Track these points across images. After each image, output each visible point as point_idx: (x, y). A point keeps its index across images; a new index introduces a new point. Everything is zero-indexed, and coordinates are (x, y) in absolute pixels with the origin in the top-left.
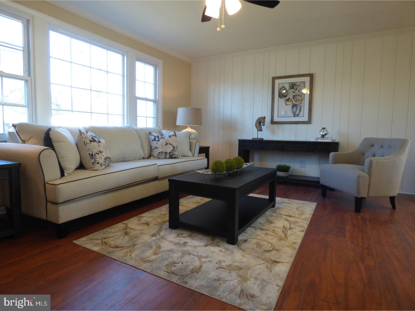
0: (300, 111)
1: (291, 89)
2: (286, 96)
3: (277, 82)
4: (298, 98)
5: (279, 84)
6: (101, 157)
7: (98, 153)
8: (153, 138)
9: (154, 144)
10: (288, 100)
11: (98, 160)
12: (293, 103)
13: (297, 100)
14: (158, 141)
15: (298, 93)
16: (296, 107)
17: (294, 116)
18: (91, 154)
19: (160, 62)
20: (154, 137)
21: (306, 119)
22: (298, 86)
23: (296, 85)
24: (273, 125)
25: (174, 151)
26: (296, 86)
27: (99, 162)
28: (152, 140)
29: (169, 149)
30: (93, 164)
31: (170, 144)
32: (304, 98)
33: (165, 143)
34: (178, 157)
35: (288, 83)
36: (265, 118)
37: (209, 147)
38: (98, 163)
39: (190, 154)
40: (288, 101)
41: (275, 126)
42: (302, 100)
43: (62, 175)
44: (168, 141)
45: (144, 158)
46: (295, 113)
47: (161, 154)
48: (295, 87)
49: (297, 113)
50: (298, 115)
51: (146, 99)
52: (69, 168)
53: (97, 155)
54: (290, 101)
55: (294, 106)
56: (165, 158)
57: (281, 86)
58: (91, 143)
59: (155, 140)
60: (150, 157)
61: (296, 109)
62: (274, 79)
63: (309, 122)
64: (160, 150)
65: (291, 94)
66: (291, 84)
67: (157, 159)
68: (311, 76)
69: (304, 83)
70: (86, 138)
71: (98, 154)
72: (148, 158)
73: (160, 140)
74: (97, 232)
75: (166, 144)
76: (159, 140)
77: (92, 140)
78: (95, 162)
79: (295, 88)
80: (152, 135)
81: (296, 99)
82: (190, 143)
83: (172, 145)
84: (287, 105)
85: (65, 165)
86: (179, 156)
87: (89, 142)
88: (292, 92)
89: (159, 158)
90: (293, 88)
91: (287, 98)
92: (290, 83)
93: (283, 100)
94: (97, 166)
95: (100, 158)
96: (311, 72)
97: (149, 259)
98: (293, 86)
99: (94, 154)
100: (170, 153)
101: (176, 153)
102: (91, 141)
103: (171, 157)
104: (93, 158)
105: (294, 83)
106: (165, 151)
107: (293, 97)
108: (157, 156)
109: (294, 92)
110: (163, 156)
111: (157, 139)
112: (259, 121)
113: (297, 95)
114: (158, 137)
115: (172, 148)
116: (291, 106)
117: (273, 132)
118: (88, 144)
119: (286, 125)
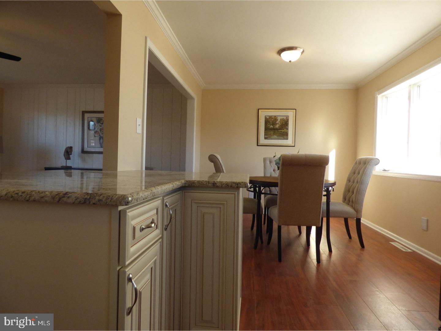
1: (98, 123)
3: (86, 115)
5: (88, 117)
12: (100, 135)
16: (103, 139)
17: (101, 147)
23: (102, 120)
24: (84, 154)
35: (95, 118)
40: (96, 133)
41: (86, 155)
46: (102, 144)
48: (102, 122)
54: (98, 134)
55: (101, 138)
57: (89, 120)
61: (103, 141)
62: (84, 113)
65: (98, 127)
66: (98, 118)
81: (102, 132)
84: (95, 136)
90: (100, 122)
91: (95, 130)
92: (97, 117)
98: (100, 120)
105: (100, 118)
107: (100, 130)
109: (101, 126)
113: (103, 128)
116: (98, 138)
117: (84, 160)
119: (95, 155)
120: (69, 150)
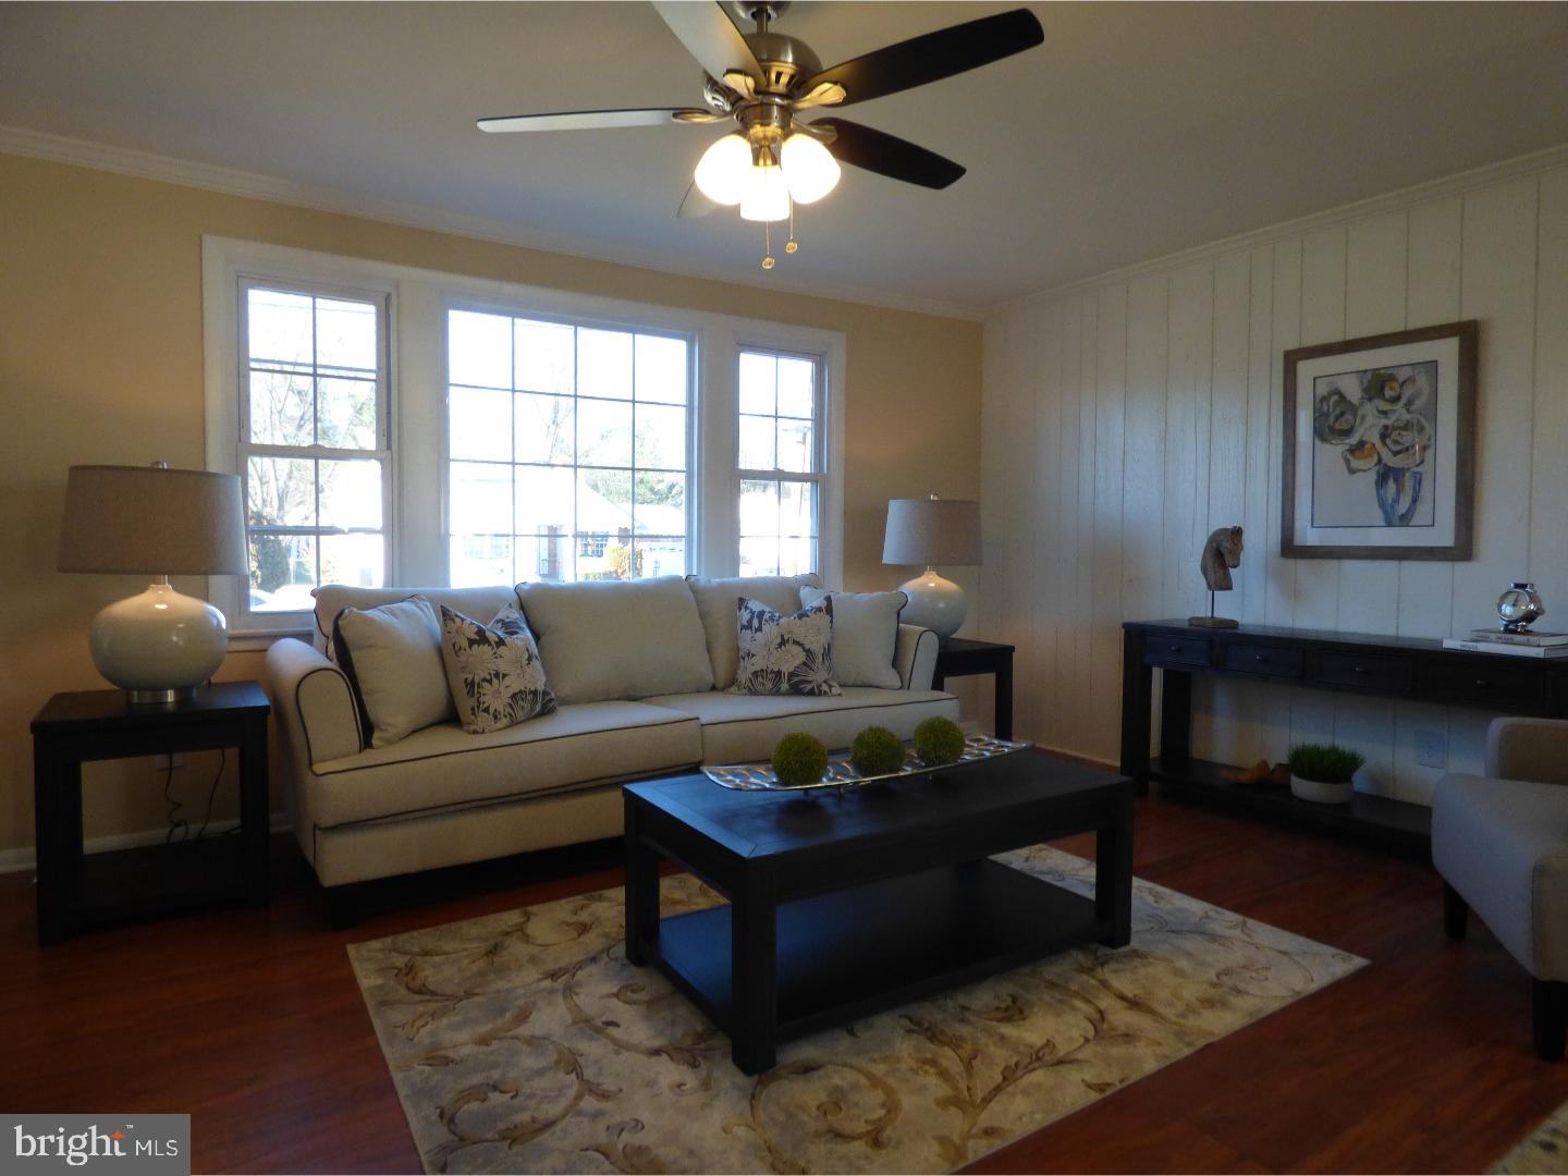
0: (1415, 500)
1: (1370, 399)
2: (1347, 433)
3: (1306, 369)
4: (1407, 438)
5: (1315, 379)
6: (498, 691)
7: (488, 677)
8: (745, 615)
9: (746, 640)
10: (1358, 449)
11: (487, 700)
12: (1380, 461)
13: (1398, 448)
14: (756, 630)
15: (1407, 416)
16: (1396, 481)
17: (1389, 524)
18: (469, 681)
19: (837, 342)
20: (748, 617)
21: (1444, 535)
22: (1404, 382)
23: (1392, 378)
24: (1291, 563)
25: (811, 669)
26: (1396, 385)
27: (488, 707)
28: (743, 627)
29: (790, 660)
30: (474, 714)
31: (796, 643)
32: (1433, 441)
33: (779, 640)
34: (825, 692)
35: (1354, 375)
36: (1237, 533)
37: (1012, 649)
38: (486, 710)
39: (891, 677)
40: (1357, 453)
41: (1302, 567)
42: (1424, 448)
43: (366, 742)
44: (790, 632)
45: (713, 688)
46: (1392, 506)
47: (760, 679)
48: (1392, 388)
49: (1403, 507)
50: (1405, 520)
51: (779, 476)
52: (389, 725)
53: (485, 684)
54: (1370, 456)
55: (1385, 475)
56: (776, 692)
57: (1322, 390)
58: (470, 647)
59: (749, 626)
60: (730, 686)
61: (1399, 491)
62: (1292, 359)
63: (1463, 549)
64: (758, 663)
65: (1370, 420)
66: (1369, 375)
67: (746, 694)
68: (1469, 336)
69: (1432, 367)
70: (458, 631)
71: (490, 681)
72: (723, 690)
73: (765, 628)
74: (429, 930)
75: (783, 642)
76: (759, 629)
77: (477, 638)
78: (478, 707)
79: (1388, 393)
80: (746, 608)
81: (1396, 442)
82: (899, 635)
83: (802, 645)
84: (1352, 471)
85: (377, 712)
86: (830, 687)
87: (465, 643)
88: (1377, 414)
89: (753, 692)
90: (1380, 393)
91: (1354, 440)
92: (1365, 371)
93: (1333, 452)
94: (483, 720)
95: (496, 697)
96: (1467, 316)
97: (451, 1053)
98: (1378, 384)
99: (476, 681)
100: (791, 675)
101: (819, 676)
102: (471, 642)
103: (797, 690)
104: (473, 696)
105: (1382, 372)
106: (776, 669)
107: (1383, 437)
108: (748, 683)
109: (1385, 413)
110: (769, 685)
111: (756, 623)
112: (1214, 545)
113: (1401, 424)
114: (762, 614)
115: (802, 657)
116: (1372, 477)
117: (1293, 593)
118: (462, 651)
119: (1349, 565)
120: (1226, 545)
